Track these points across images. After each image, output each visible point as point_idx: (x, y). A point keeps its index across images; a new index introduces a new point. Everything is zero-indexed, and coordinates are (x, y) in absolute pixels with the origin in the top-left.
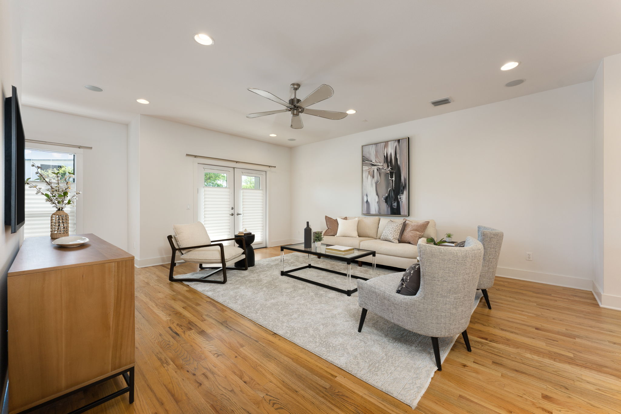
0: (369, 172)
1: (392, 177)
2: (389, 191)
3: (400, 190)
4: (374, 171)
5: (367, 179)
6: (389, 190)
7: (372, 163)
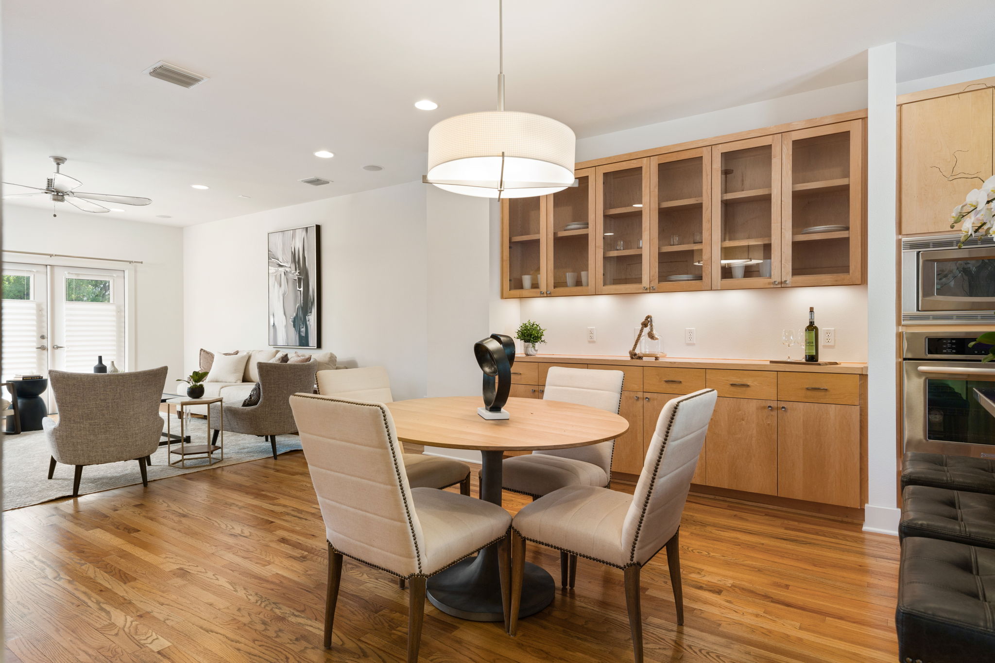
0: (276, 276)
1: (300, 287)
2: (298, 309)
3: (308, 306)
4: (281, 275)
5: (274, 287)
6: (297, 307)
7: (279, 262)
